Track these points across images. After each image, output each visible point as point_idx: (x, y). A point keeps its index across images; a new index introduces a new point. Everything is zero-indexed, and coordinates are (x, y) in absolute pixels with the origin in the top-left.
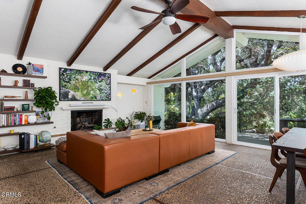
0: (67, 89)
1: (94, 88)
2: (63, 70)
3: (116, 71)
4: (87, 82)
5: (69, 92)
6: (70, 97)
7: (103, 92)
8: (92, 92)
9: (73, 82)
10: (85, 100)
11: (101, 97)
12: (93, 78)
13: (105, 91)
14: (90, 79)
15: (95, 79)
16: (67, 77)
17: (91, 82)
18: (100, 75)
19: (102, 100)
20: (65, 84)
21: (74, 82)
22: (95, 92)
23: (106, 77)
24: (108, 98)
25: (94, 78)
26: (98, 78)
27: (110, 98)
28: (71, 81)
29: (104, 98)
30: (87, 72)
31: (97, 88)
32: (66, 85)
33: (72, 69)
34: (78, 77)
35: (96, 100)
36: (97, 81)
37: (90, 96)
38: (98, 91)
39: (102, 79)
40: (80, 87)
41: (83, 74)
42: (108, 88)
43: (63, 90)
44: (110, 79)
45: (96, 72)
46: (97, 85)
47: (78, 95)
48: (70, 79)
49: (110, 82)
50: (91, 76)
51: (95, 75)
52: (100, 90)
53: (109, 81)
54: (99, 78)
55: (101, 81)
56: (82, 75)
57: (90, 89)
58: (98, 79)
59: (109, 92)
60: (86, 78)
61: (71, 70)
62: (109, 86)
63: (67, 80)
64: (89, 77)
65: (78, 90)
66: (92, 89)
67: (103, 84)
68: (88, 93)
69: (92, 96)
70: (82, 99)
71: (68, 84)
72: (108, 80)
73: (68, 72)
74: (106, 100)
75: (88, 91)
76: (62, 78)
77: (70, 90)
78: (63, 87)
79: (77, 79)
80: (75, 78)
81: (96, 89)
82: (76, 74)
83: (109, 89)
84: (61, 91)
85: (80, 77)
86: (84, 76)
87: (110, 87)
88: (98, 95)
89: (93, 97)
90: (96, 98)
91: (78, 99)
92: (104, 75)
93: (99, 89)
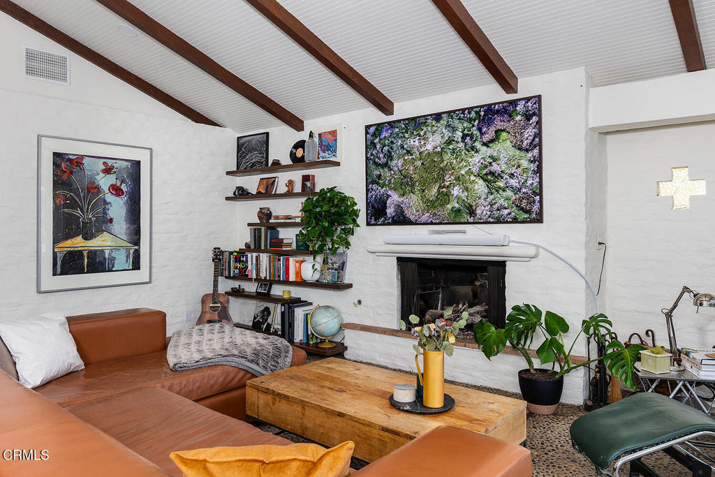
0: (382, 188)
1: (463, 172)
2: (372, 130)
3: (580, 73)
4: (440, 154)
5: (389, 196)
6: (390, 211)
7: (501, 184)
8: (456, 191)
9: (397, 163)
10: (432, 223)
11: (495, 207)
12: (459, 134)
13: (514, 182)
14: (449, 142)
15: (467, 135)
16: (382, 150)
17: (453, 151)
18: (488, 113)
19: (499, 221)
20: (377, 172)
21: (400, 162)
22: (467, 189)
23: (519, 118)
24: (529, 212)
25: (466, 132)
26: (480, 129)
27: (536, 208)
28: (391, 160)
29: (506, 212)
30: (438, 117)
31: (475, 170)
32: (379, 177)
33: (394, 122)
34: (413, 142)
35: (471, 220)
36: (478, 145)
37: (449, 206)
38: (481, 182)
39: (496, 132)
40: (416, 177)
41: (425, 129)
42: (525, 163)
43: (373, 192)
44: (539, 123)
45: (470, 109)
46: (475, 160)
47: (413, 203)
48: (390, 153)
49: (539, 135)
50: (454, 130)
51: (470, 120)
52: (491, 177)
53: (530, 132)
54: (484, 130)
55: (492, 141)
56: (422, 133)
57: (449, 179)
58: (482, 134)
59: (529, 182)
60: (434, 142)
61: (391, 124)
62: (530, 155)
63: (383, 160)
64: (447, 134)
65: (413, 186)
66: (458, 179)
67: (505, 148)
68: (444, 197)
69: (457, 206)
70: (425, 217)
71: (386, 173)
72: (524, 128)
73: (384, 134)
74: (515, 221)
75: (443, 187)
76: (372, 155)
77: (391, 189)
78: (373, 182)
79: (408, 152)
80: (402, 147)
81: (472, 178)
82: (406, 135)
83: (533, 167)
84: (370, 194)
85: (417, 143)
86: (429, 135)
87: (538, 161)
88: (482, 201)
89: (459, 210)
90: (472, 212)
91: (412, 218)
92: (506, 110)
93: (486, 174)
